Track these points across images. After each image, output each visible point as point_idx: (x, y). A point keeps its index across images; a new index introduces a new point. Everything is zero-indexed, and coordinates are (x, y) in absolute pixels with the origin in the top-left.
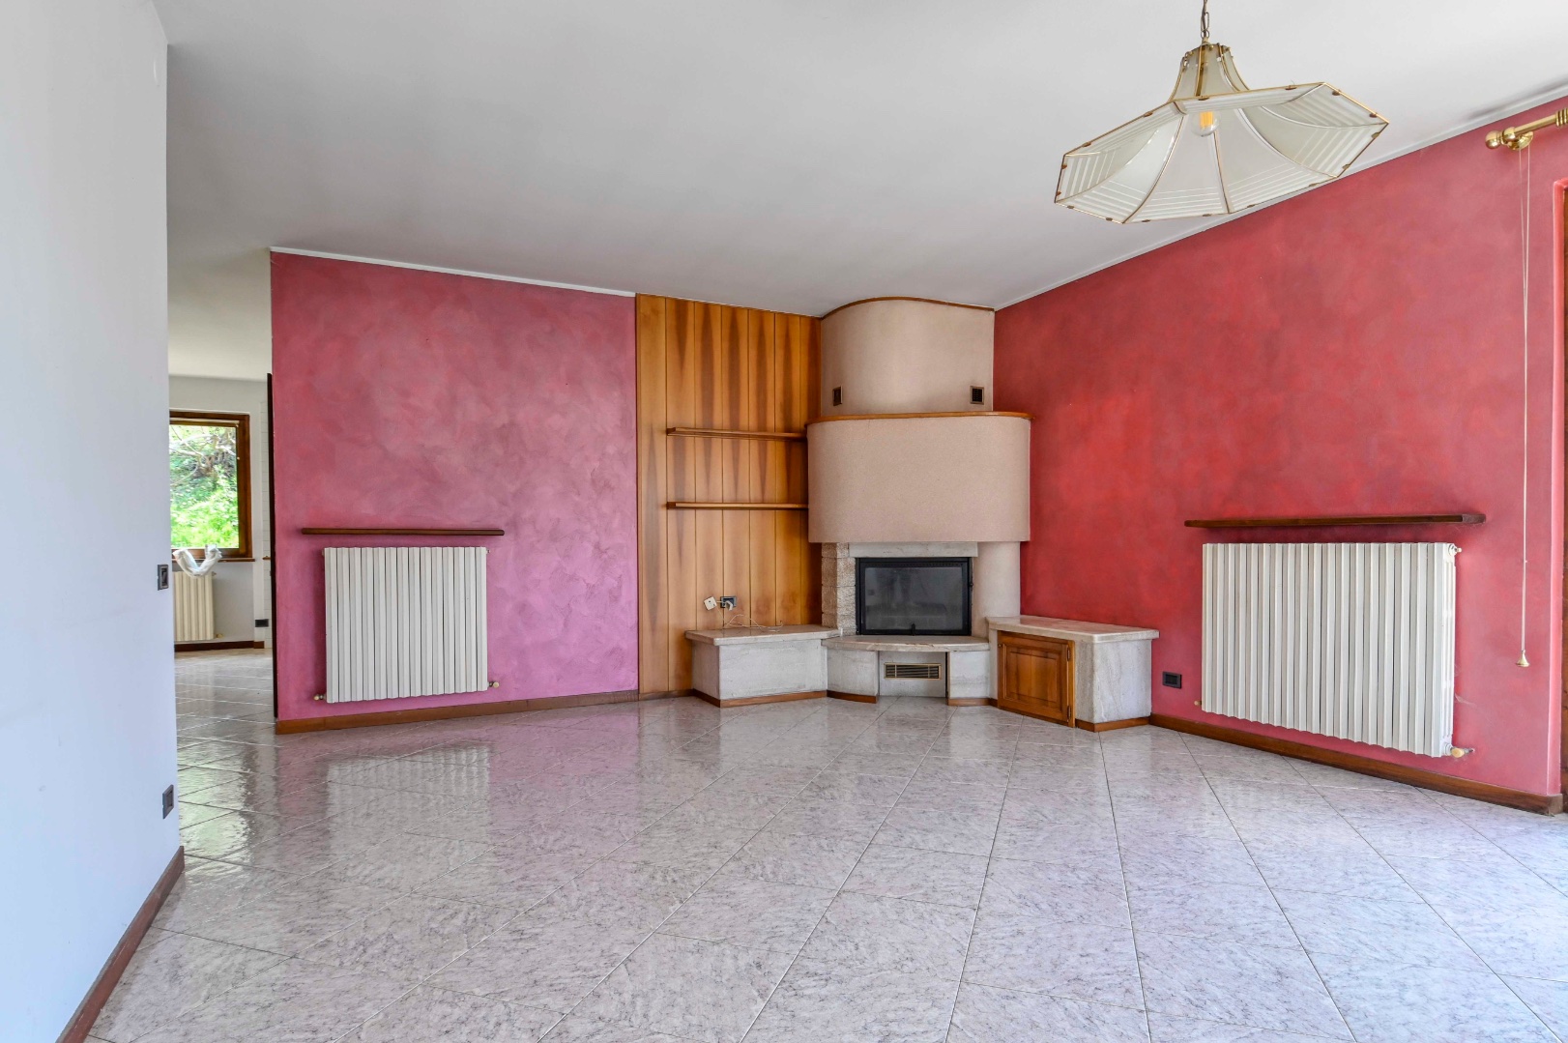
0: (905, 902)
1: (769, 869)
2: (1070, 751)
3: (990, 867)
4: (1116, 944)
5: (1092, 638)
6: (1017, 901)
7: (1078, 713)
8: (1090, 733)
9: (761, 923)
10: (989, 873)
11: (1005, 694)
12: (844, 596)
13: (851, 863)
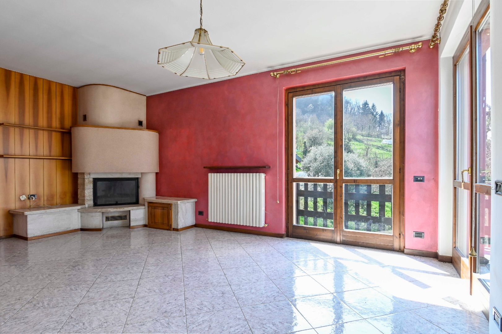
0: (106, 302)
1: (46, 303)
2: (170, 238)
3: (140, 282)
4: (178, 297)
5: (177, 202)
6: (148, 291)
7: (174, 226)
8: (177, 232)
9: (40, 326)
10: (139, 284)
11: (150, 223)
12: (88, 192)
13: (84, 293)
